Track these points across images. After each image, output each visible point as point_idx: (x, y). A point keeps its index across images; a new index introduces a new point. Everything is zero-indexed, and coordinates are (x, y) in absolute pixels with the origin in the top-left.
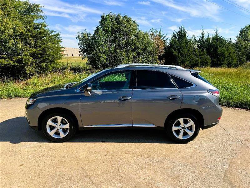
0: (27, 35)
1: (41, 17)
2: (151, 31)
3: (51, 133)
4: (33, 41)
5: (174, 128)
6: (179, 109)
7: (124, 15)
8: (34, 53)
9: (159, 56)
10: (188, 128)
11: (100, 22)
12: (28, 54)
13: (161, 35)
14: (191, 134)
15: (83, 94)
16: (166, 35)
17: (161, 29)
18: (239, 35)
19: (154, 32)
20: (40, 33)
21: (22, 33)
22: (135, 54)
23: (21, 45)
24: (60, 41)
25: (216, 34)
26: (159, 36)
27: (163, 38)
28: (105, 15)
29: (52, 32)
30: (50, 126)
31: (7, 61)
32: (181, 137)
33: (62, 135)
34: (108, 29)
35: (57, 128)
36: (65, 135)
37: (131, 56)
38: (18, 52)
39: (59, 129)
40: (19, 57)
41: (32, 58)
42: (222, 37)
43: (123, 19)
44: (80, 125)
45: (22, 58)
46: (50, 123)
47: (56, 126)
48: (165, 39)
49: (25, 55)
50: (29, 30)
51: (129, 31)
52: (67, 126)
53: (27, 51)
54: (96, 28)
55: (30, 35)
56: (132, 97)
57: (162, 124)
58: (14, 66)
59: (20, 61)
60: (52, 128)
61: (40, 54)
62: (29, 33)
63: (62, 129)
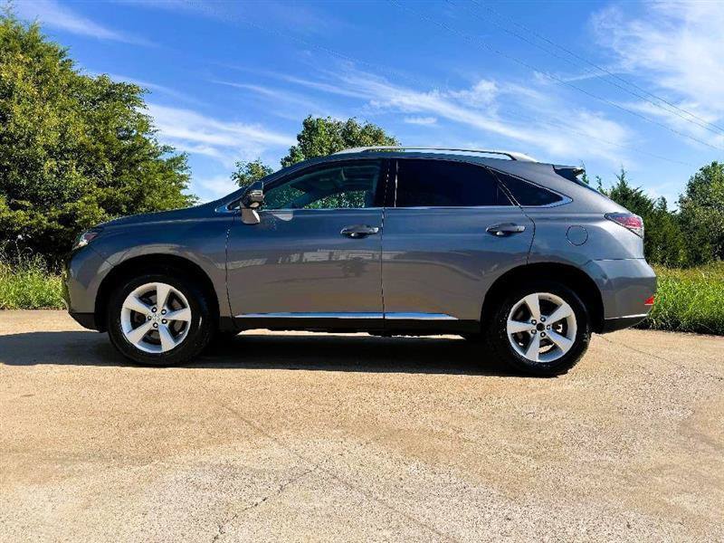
0: (97, 150)
3: (134, 337)
4: (109, 168)
5: (513, 327)
6: (525, 263)
8: (110, 200)
10: (555, 326)
12: (94, 198)
14: (565, 345)
15: (237, 218)
18: (685, 195)
21: (82, 145)
23: (75, 176)
24: (183, 178)
25: (623, 182)
29: (165, 149)
30: (133, 313)
31: (32, 217)
32: (534, 354)
33: (168, 344)
35: (152, 322)
36: (176, 342)
39: (160, 323)
40: (68, 206)
41: (102, 210)
42: (638, 191)
43: (363, 132)
44: (224, 312)
45: (75, 210)
46: (132, 303)
47: (152, 314)
50: (102, 140)
52: (185, 315)
53: (90, 192)
54: (288, 155)
55: (105, 152)
56: (381, 229)
57: (474, 313)
58: (49, 231)
59: (67, 220)
60: (137, 320)
61: (127, 204)
62: (102, 147)
63: (167, 325)
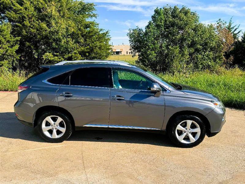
0: (78, 34)
1: (94, 15)
2: (218, 23)
4: (82, 40)
7: (183, 7)
8: (82, 52)
9: (226, 52)
11: (152, 17)
12: (77, 52)
13: (231, 27)
16: (238, 27)
17: (232, 20)
19: (222, 25)
20: (89, 32)
21: (73, 32)
22: (192, 50)
26: (229, 28)
27: (234, 31)
28: (159, 8)
29: (101, 30)
34: (160, 23)
37: (186, 53)
38: (69, 50)
40: (70, 55)
45: (72, 56)
48: (235, 32)
49: (75, 53)
50: (80, 29)
51: (186, 25)
54: (148, 24)
55: (81, 34)
59: (70, 59)
61: (88, 52)
62: (80, 32)
